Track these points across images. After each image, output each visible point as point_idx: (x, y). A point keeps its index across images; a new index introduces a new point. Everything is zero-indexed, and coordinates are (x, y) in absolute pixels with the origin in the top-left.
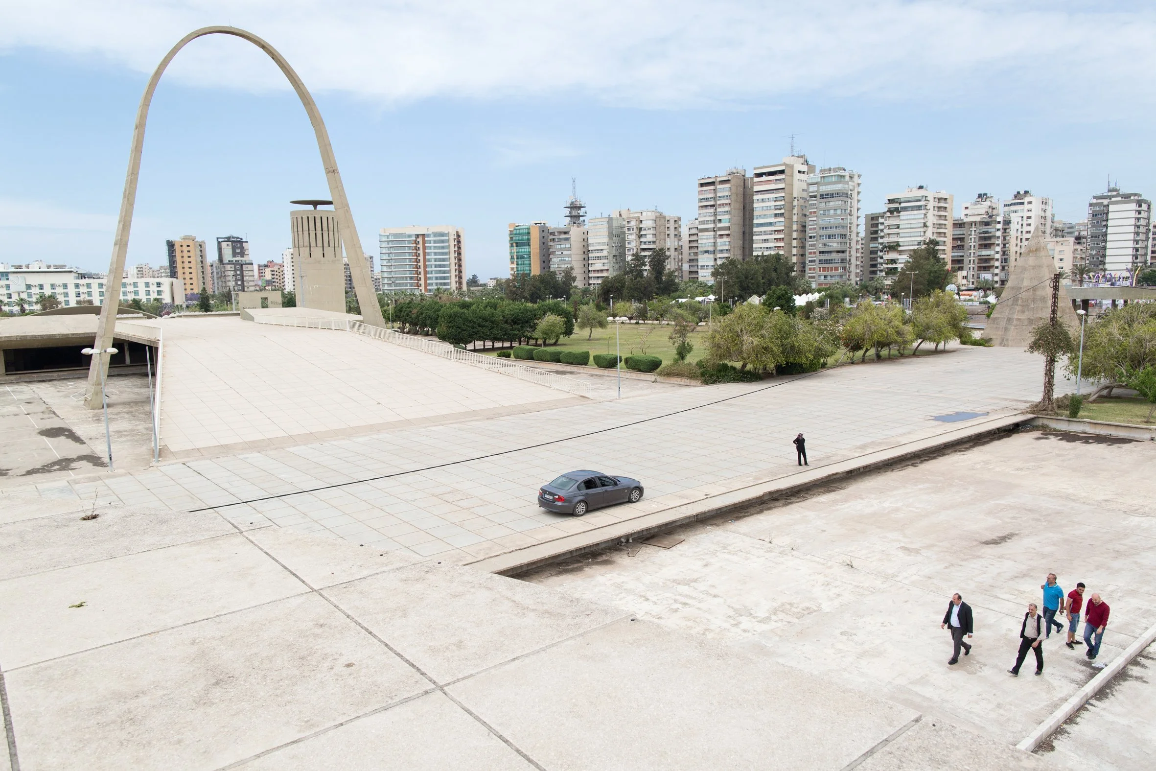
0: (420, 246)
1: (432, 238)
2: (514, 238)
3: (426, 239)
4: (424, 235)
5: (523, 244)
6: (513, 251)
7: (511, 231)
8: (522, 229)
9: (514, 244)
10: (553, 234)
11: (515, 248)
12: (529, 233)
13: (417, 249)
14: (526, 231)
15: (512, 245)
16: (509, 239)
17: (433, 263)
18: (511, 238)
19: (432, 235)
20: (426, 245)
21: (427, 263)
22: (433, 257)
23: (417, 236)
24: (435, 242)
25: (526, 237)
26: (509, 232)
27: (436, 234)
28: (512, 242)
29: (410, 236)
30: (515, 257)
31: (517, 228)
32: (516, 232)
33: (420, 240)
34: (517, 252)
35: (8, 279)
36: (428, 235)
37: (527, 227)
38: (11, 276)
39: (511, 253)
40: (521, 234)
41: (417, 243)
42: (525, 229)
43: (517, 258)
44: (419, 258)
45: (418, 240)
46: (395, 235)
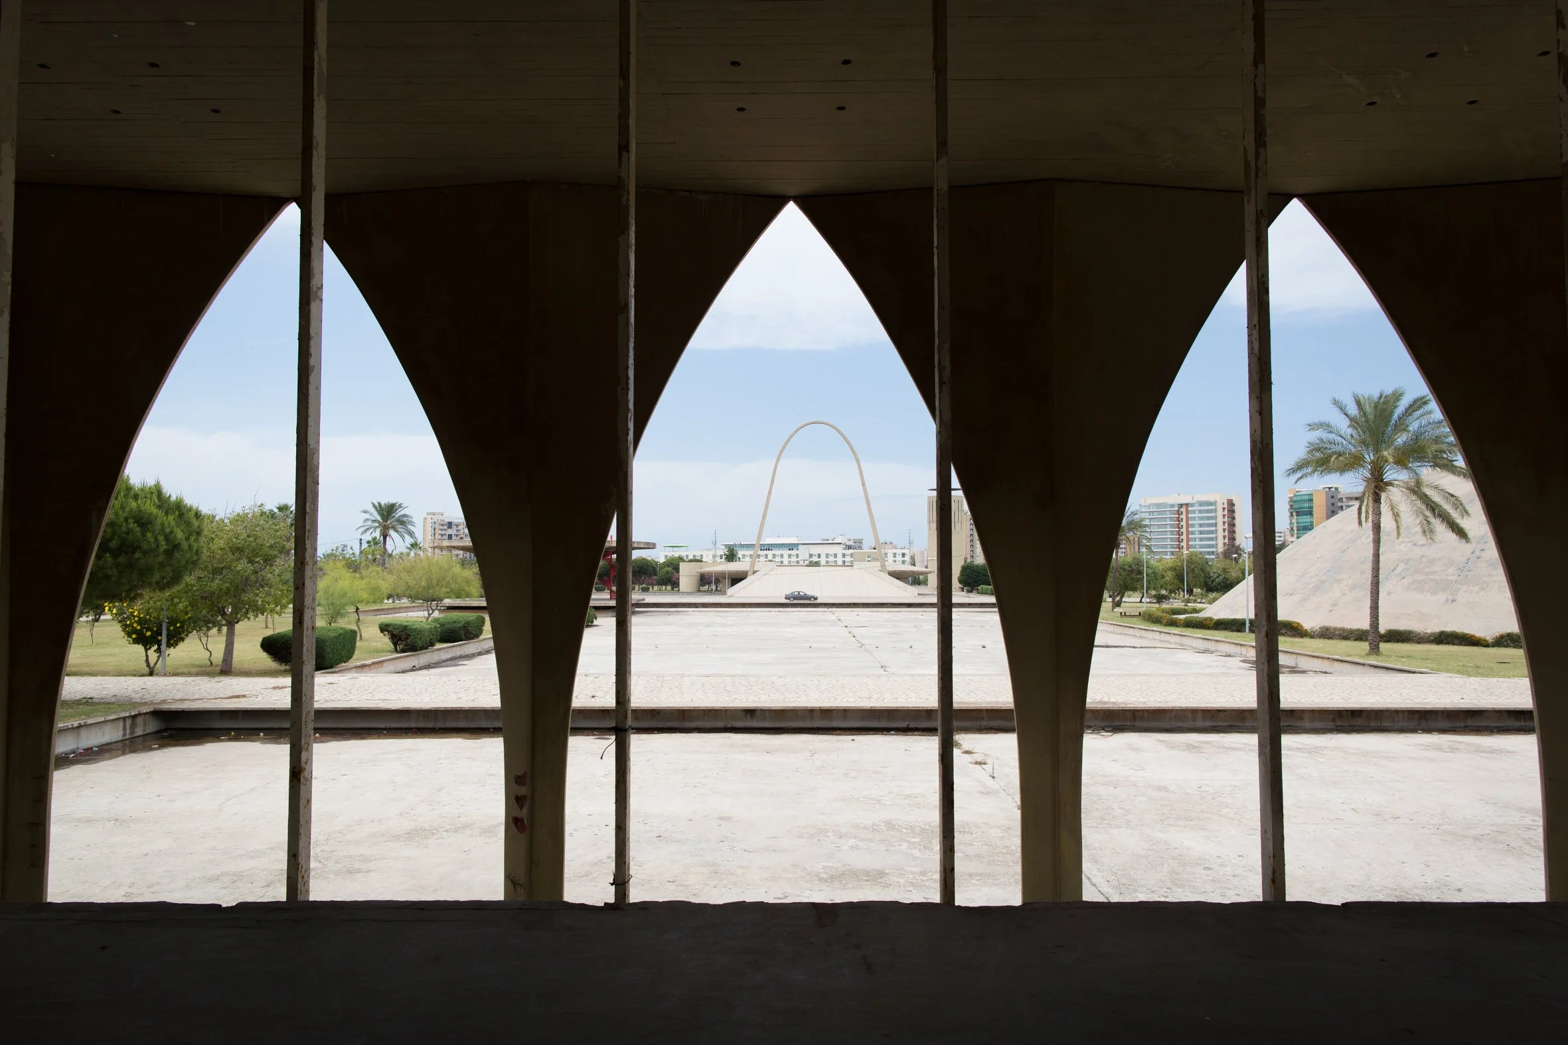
0: (1184, 516)
1: (1197, 508)
2: (1294, 507)
3: (1190, 509)
4: (1187, 505)
5: (1305, 514)
6: (1293, 521)
7: (1290, 498)
8: (1302, 495)
9: (1294, 514)
10: (1341, 500)
11: (1295, 517)
12: (1311, 500)
13: (1179, 520)
14: (1307, 497)
15: (1292, 514)
16: (1288, 507)
17: (1197, 536)
18: (1291, 506)
19: (1196, 505)
20: (1190, 515)
21: (1190, 536)
22: (1197, 529)
23: (1181, 506)
24: (1200, 512)
25: (1306, 505)
26: (1288, 500)
27: (1201, 504)
28: (1291, 511)
29: (1172, 506)
30: (1295, 528)
31: (1297, 494)
32: (1295, 499)
33: (1183, 510)
34: (1297, 523)
35: (798, 549)
36: (1192, 505)
37: (1309, 493)
38: (800, 547)
39: (1291, 523)
40: (1302, 500)
41: (1179, 513)
42: (1306, 495)
43: (1298, 530)
44: (1182, 530)
45: (1181, 510)
46: (1158, 505)
